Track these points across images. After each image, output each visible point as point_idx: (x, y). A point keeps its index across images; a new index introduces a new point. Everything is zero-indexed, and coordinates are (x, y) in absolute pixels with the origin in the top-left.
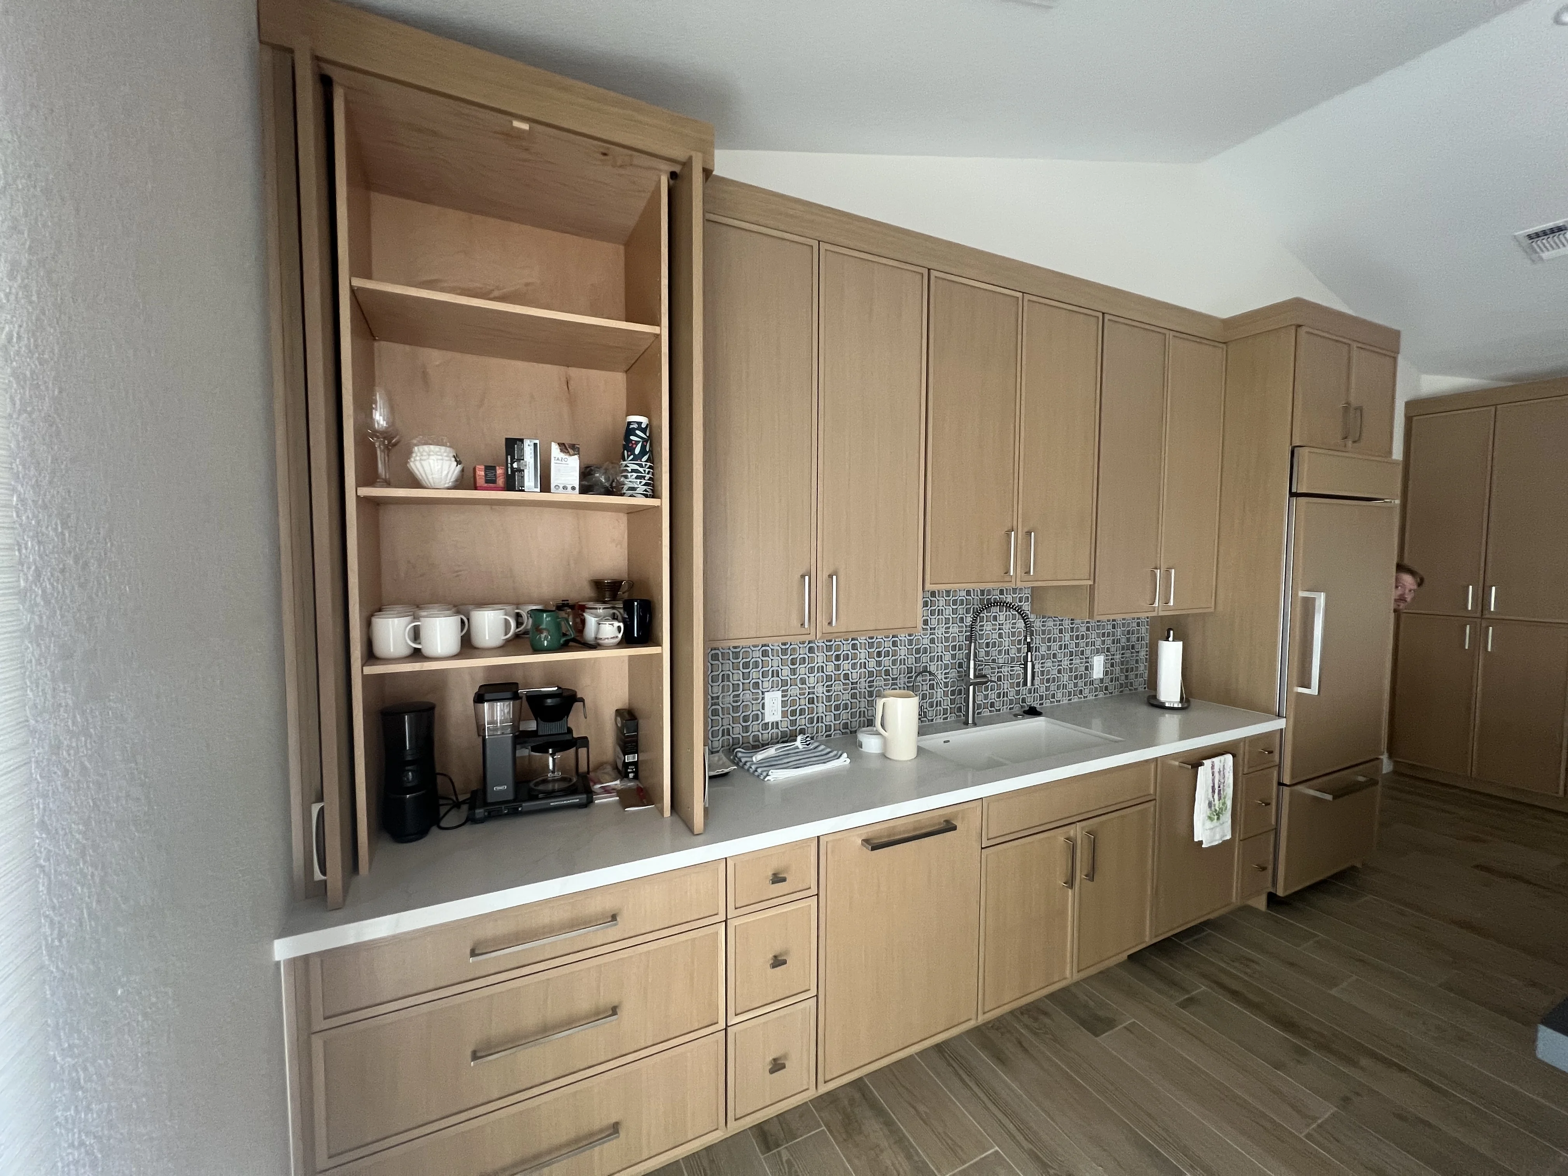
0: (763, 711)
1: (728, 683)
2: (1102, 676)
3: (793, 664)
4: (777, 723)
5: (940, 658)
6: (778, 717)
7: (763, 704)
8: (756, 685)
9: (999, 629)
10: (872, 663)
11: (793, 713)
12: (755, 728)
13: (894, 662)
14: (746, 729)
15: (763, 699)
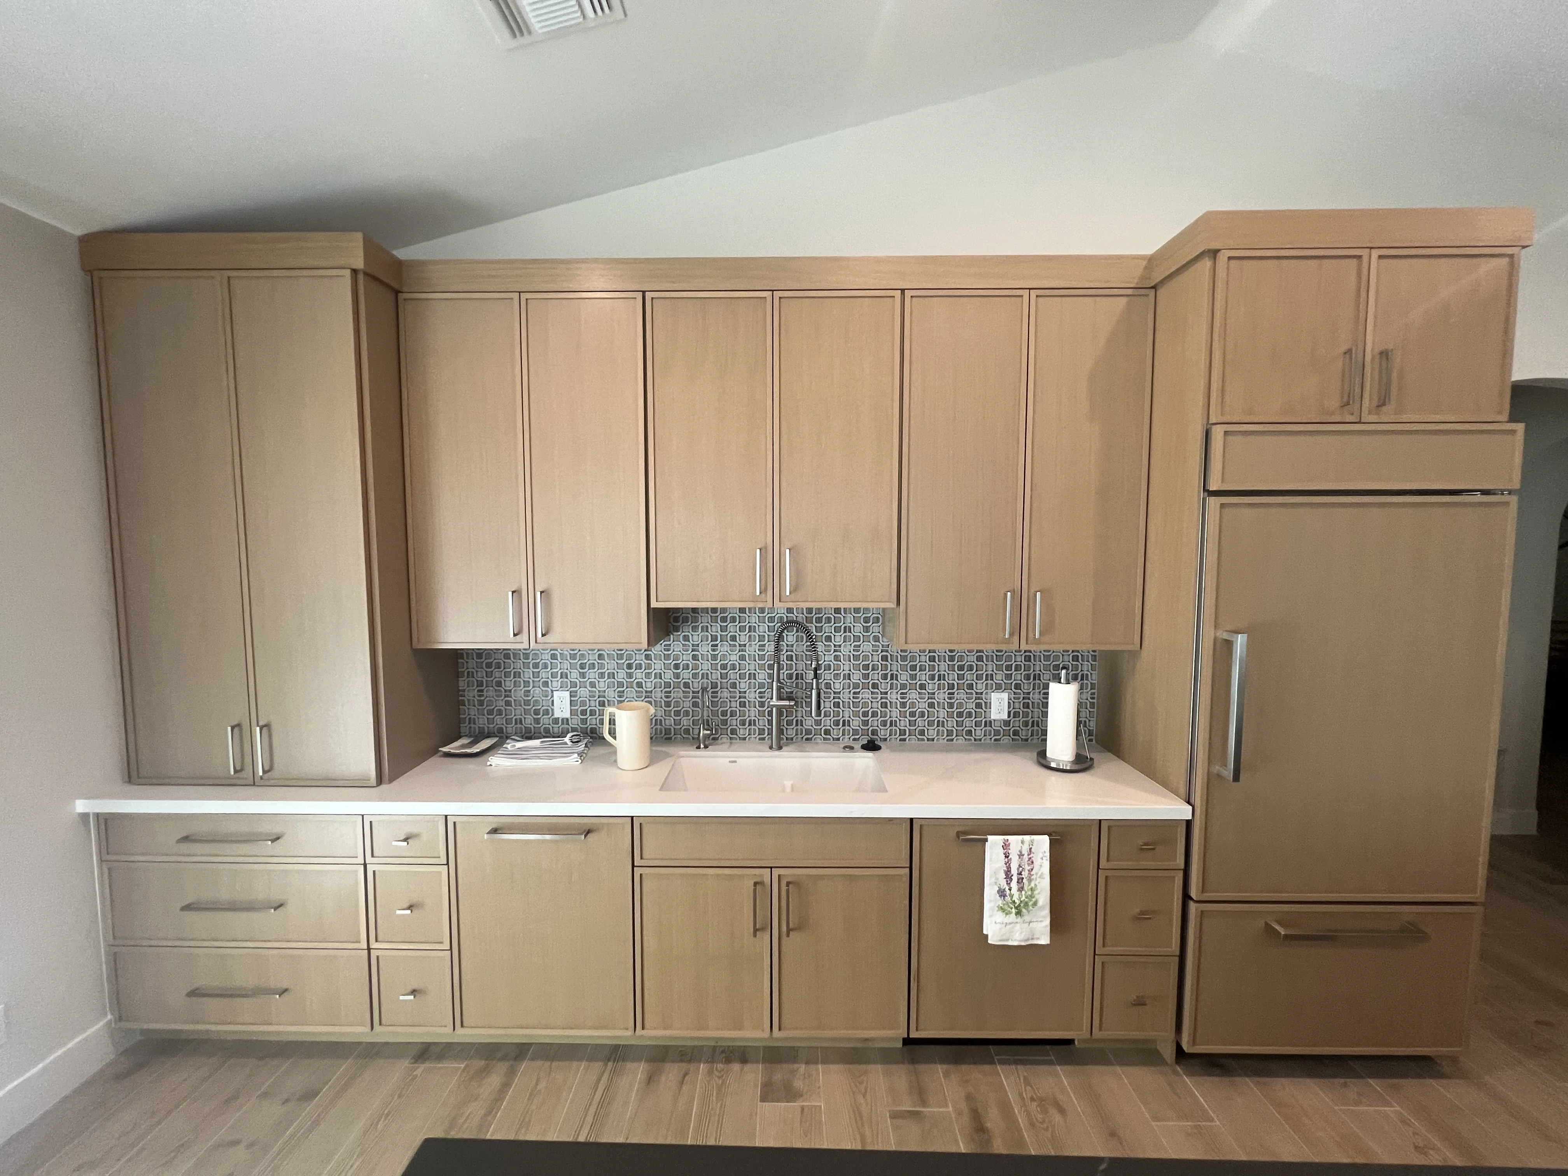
0: (552, 707)
1: (519, 679)
2: (1005, 716)
3: (582, 668)
4: (567, 719)
5: (752, 676)
6: (567, 715)
7: (553, 701)
8: (546, 684)
9: (835, 651)
10: (668, 676)
11: (584, 712)
12: (545, 720)
13: (695, 676)
14: (537, 721)
15: (552, 696)
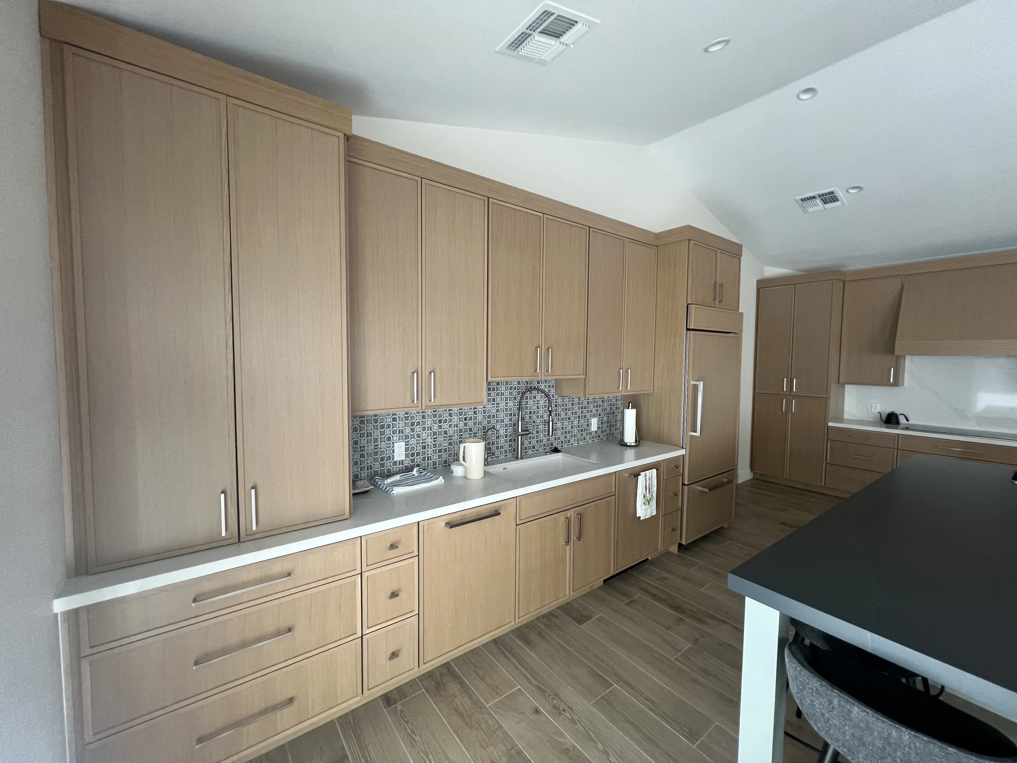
0: (393, 454)
1: (370, 438)
2: (596, 430)
3: (412, 425)
4: (402, 461)
5: (502, 421)
6: (403, 458)
7: (394, 450)
8: (389, 439)
9: (537, 404)
10: (461, 424)
11: (413, 455)
12: (388, 464)
13: (475, 424)
14: (383, 465)
15: (393, 447)
